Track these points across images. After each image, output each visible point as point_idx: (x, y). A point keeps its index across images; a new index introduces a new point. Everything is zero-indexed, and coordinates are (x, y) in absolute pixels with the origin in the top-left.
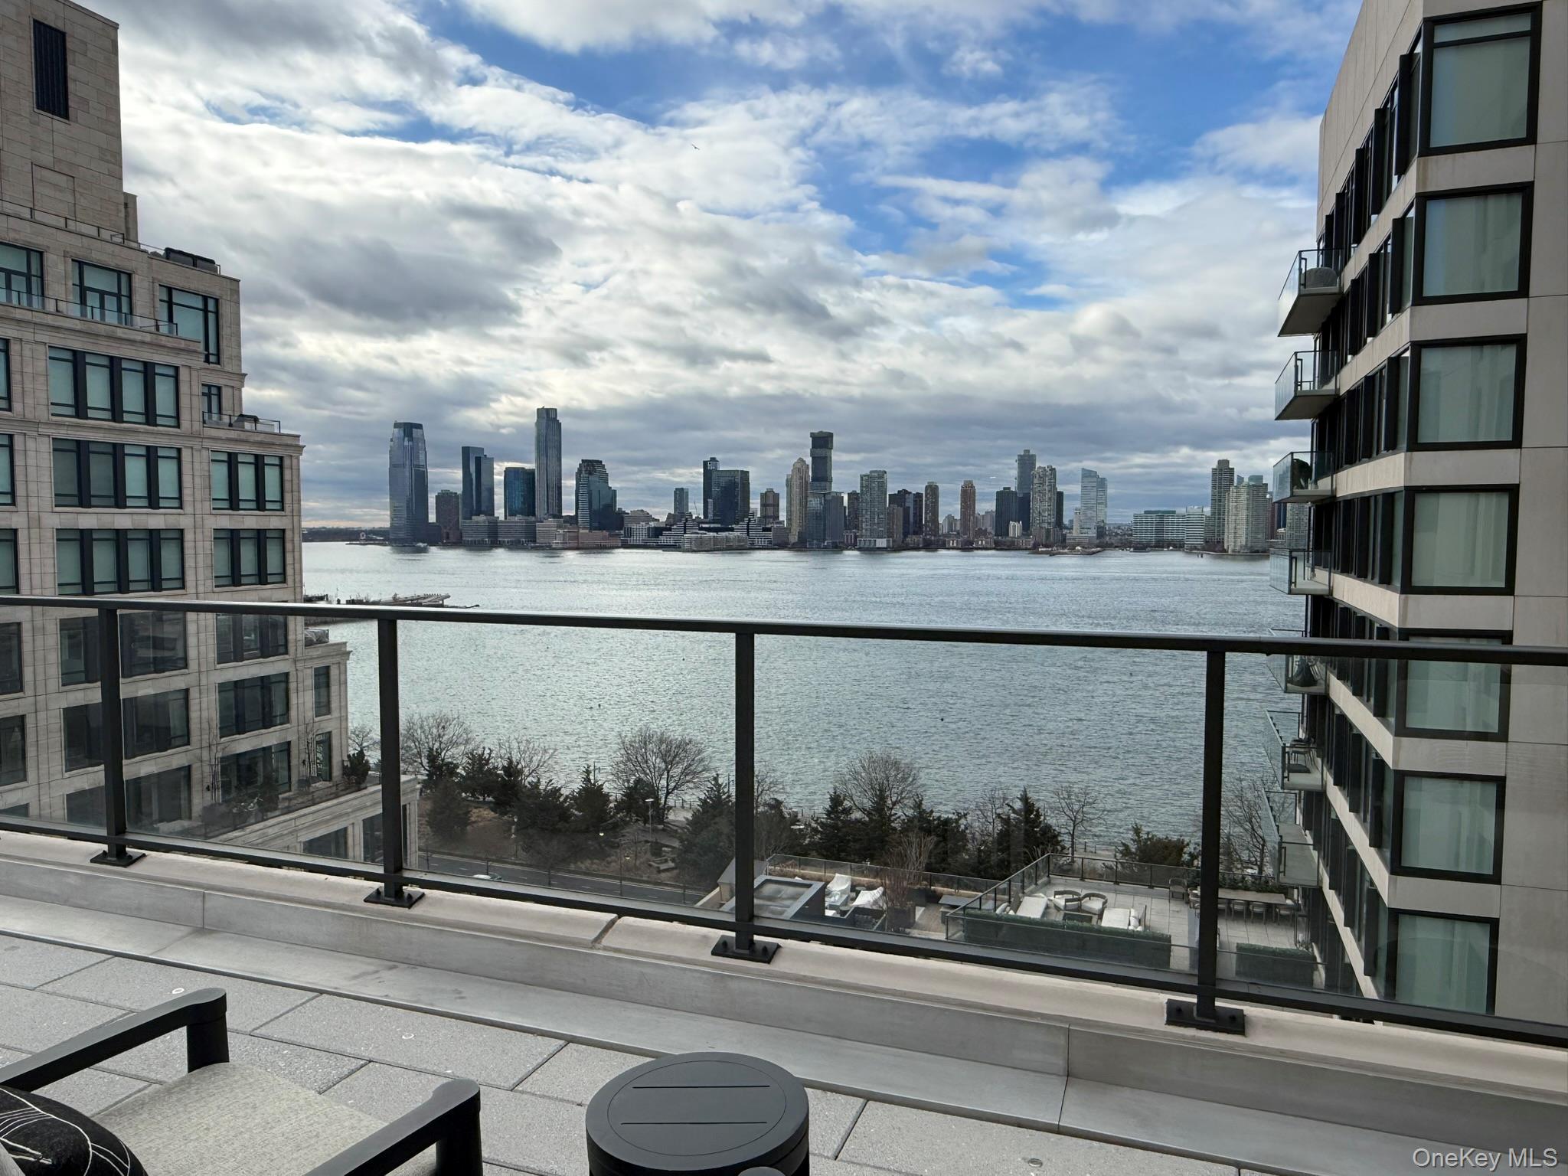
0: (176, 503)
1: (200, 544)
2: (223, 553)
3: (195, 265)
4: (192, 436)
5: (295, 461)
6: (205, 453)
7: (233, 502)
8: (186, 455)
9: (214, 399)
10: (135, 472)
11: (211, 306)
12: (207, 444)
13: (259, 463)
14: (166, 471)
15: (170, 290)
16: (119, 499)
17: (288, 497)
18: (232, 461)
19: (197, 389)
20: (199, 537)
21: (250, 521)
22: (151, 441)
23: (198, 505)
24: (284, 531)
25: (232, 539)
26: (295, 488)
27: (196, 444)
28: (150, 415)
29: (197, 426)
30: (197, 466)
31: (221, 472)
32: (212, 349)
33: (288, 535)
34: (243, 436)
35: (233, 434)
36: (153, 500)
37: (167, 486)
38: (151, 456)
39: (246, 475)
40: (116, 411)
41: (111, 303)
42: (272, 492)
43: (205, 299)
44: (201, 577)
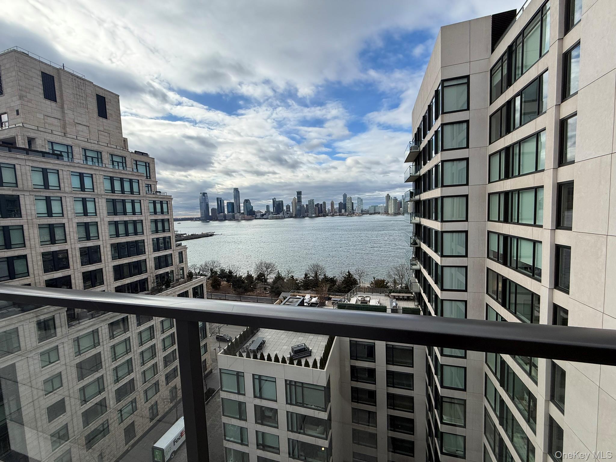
0: (140, 214)
1: (147, 223)
2: (153, 225)
3: (142, 155)
4: (143, 197)
5: (171, 202)
6: (147, 201)
7: (155, 213)
8: (142, 201)
9: (149, 188)
10: (129, 207)
11: (147, 165)
12: (147, 198)
13: (161, 203)
14: (137, 206)
15: (136, 161)
16: (125, 213)
17: (169, 211)
18: (154, 203)
19: (144, 185)
20: (147, 221)
21: (160, 217)
22: (132, 198)
23: (146, 214)
24: (169, 219)
25: (156, 221)
26: (171, 208)
27: (145, 199)
28: (132, 192)
29: (145, 194)
30: (145, 204)
31: (152, 206)
32: (148, 175)
33: (170, 220)
34: (157, 196)
35: (154, 196)
36: (134, 213)
37: (137, 209)
38: (133, 202)
39: (158, 206)
40: (123, 191)
41: (120, 164)
42: (165, 210)
43: (146, 163)
44: (148, 231)
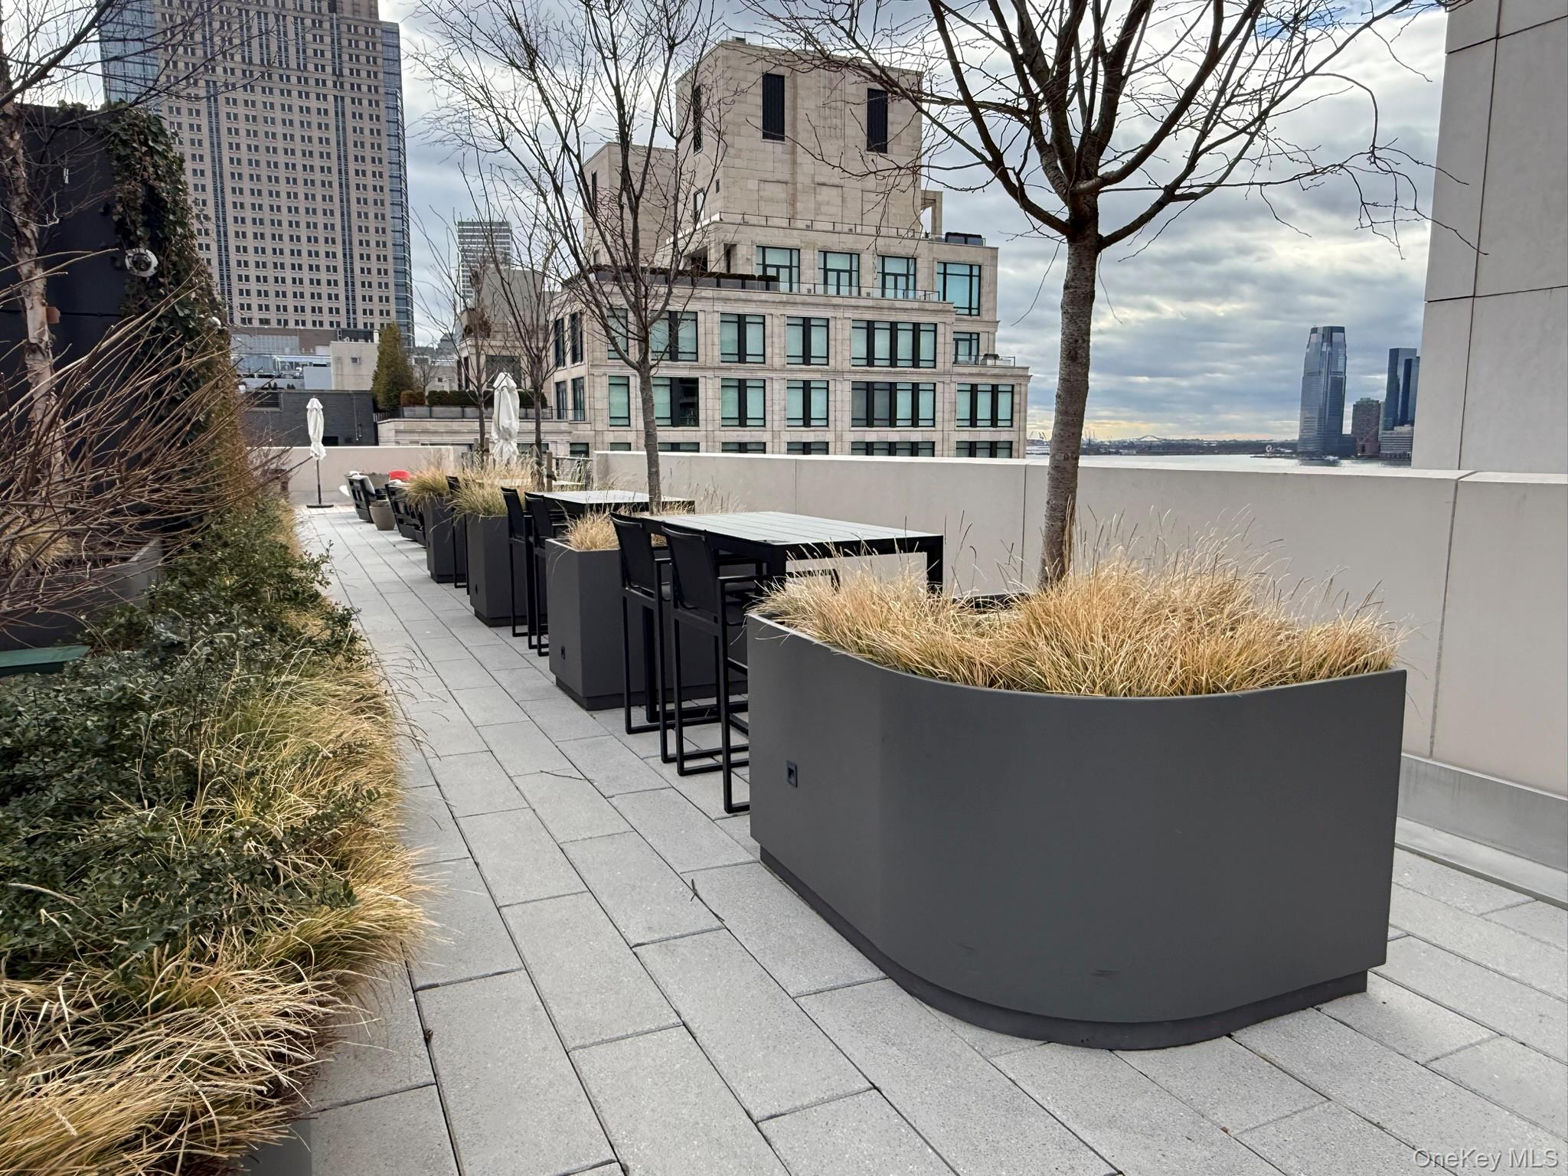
0: (931, 423)
1: (946, 453)
3: (966, 242)
4: (944, 374)
5: (1023, 389)
6: (953, 385)
7: (973, 421)
8: (939, 387)
9: (974, 343)
10: (904, 401)
11: (975, 272)
12: (955, 379)
13: (995, 391)
14: (925, 399)
15: (945, 264)
16: (892, 421)
17: (1016, 416)
18: (974, 390)
19: (950, 338)
20: (946, 447)
21: (986, 435)
22: (915, 379)
23: (946, 424)
24: (1011, 442)
26: (1022, 409)
27: (947, 379)
28: (916, 361)
29: (948, 366)
30: (947, 395)
31: (965, 400)
32: (975, 305)
33: (1015, 446)
34: (983, 370)
35: (975, 370)
36: (915, 421)
37: (925, 412)
38: (915, 389)
39: (984, 401)
40: (893, 360)
41: (901, 281)
42: (1003, 412)
43: (971, 266)
